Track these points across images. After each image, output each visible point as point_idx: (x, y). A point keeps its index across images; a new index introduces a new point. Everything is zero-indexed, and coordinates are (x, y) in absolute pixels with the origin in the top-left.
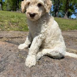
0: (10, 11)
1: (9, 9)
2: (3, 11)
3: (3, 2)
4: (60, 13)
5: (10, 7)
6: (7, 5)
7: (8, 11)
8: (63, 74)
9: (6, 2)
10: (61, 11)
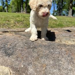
0: (15, 12)
1: (14, 11)
2: (9, 13)
3: (8, 5)
4: (64, 12)
5: (15, 9)
6: (12, 7)
7: (13, 12)
8: (70, 58)
9: (11, 5)
10: (65, 9)
